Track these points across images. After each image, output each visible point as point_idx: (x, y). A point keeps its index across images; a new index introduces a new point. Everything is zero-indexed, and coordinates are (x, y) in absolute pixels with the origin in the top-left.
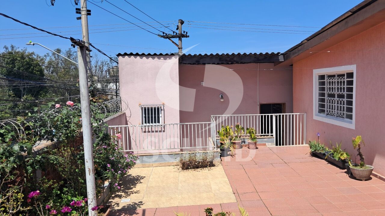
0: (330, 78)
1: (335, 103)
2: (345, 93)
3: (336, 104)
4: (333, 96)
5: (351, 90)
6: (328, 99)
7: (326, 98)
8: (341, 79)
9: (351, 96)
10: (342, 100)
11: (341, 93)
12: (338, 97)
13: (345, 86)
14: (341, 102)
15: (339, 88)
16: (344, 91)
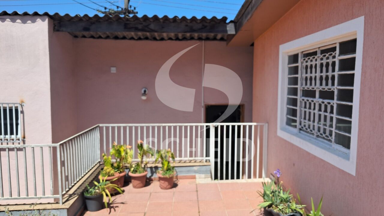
0: (306, 59)
1: (314, 109)
2: (336, 88)
3: (316, 111)
4: (310, 94)
5: (349, 80)
6: (303, 100)
7: (299, 97)
8: (328, 58)
9: (348, 95)
10: (329, 103)
11: (326, 88)
12: (320, 97)
13: (336, 73)
14: (326, 106)
15: (324, 77)
16: (333, 84)
